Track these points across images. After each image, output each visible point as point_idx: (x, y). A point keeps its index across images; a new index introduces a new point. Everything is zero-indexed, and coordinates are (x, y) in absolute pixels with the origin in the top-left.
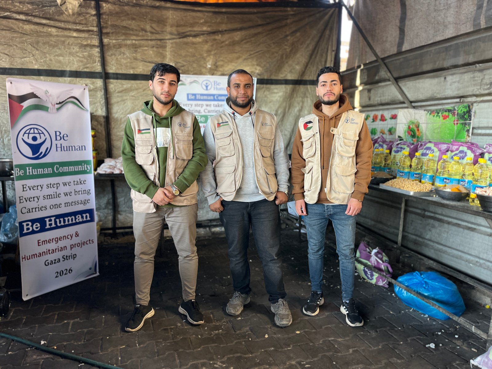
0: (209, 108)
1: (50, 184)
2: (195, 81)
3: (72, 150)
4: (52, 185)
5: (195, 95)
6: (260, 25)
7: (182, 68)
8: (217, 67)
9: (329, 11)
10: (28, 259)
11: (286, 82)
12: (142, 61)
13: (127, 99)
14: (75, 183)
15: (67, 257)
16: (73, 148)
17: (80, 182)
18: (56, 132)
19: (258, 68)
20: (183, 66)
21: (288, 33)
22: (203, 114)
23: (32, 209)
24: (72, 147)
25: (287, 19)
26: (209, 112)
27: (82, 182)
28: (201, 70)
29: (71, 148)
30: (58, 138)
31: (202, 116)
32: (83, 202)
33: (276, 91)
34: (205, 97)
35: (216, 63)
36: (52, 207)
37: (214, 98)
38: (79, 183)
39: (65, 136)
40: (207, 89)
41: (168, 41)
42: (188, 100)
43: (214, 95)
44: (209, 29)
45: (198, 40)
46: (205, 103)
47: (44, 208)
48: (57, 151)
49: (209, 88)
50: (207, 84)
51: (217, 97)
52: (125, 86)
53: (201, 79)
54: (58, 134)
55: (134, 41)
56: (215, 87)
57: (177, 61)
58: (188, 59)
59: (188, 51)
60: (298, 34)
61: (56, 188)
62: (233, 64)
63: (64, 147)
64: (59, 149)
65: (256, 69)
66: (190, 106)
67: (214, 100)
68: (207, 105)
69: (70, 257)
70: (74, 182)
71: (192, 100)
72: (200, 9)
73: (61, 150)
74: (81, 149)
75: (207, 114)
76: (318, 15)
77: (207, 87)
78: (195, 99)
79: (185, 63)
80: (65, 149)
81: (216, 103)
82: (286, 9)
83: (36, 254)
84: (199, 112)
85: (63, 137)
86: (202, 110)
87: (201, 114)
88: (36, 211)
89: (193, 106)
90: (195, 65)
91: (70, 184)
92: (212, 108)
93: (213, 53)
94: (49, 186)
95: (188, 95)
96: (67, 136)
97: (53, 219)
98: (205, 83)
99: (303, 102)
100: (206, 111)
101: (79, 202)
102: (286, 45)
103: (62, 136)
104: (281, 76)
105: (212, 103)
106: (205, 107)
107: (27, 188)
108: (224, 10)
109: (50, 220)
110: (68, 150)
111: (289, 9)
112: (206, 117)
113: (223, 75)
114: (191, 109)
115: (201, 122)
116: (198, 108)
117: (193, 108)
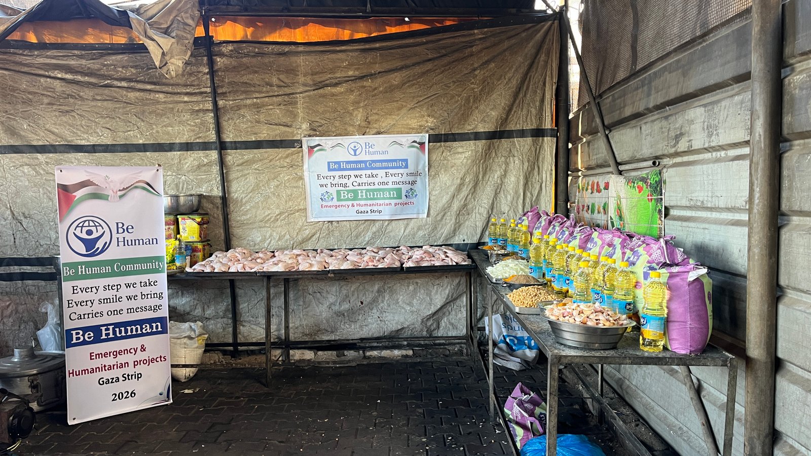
0: (359, 180)
1: (109, 286)
2: (338, 145)
3: (139, 244)
4: (110, 287)
5: (338, 163)
6: (429, 60)
7: (320, 129)
8: (369, 122)
9: (544, 26)
10: (76, 375)
11: (477, 136)
12: (266, 123)
13: (249, 174)
14: (142, 284)
15: (128, 375)
16: (141, 241)
17: (150, 284)
18: (117, 223)
19: (431, 120)
20: (321, 126)
21: (476, 65)
22: (351, 188)
23: (84, 315)
24: (139, 240)
25: (472, 46)
26: (359, 185)
27: (152, 283)
28: (346, 129)
29: (137, 241)
30: (121, 230)
31: (349, 191)
32: (153, 308)
33: (460, 150)
34: (353, 166)
35: (367, 117)
36: (110, 313)
37: (366, 165)
38: (148, 284)
39: (130, 227)
40: (355, 155)
41: (298, 96)
42: (329, 170)
43: (365, 162)
44: (357, 73)
45: (339, 89)
46: (352, 173)
47: (99, 315)
48: (118, 246)
49: (358, 152)
50: (355, 147)
51: (370, 164)
52: (246, 157)
53: (346, 140)
54: (120, 225)
55: (255, 100)
56: (367, 151)
57: (313, 120)
58: (327, 115)
59: (326, 106)
60: (492, 65)
61: (116, 290)
62: (393, 117)
63: (128, 241)
64: (121, 244)
65: (427, 122)
66: (332, 178)
67: (366, 168)
68: (356, 176)
69: (133, 377)
70: (141, 282)
71: (334, 170)
72: (343, 48)
73: (124, 245)
74: (151, 243)
75: (357, 188)
76: (524, 35)
77: (355, 151)
78: (340, 169)
79: (323, 122)
80: (130, 243)
81: (369, 172)
82: (472, 32)
83: (87, 370)
84: (345, 185)
85: (127, 228)
86: (349, 183)
87: (348, 189)
88: (88, 318)
89: (337, 178)
90: (337, 124)
91: (135, 286)
92: (364, 180)
93: (362, 105)
94: (107, 287)
95: (329, 163)
96: (133, 228)
97: (111, 327)
98: (352, 146)
99: (507, 164)
100: (354, 184)
101: (148, 308)
102: (472, 83)
103: (125, 227)
104: (468, 128)
105: (363, 172)
106: (353, 179)
107: (79, 290)
108: (377, 45)
109: (107, 329)
110: (133, 244)
111: (476, 31)
112: (355, 192)
113: (379, 133)
114: (334, 183)
115: (348, 199)
116: (344, 181)
117: (337, 181)
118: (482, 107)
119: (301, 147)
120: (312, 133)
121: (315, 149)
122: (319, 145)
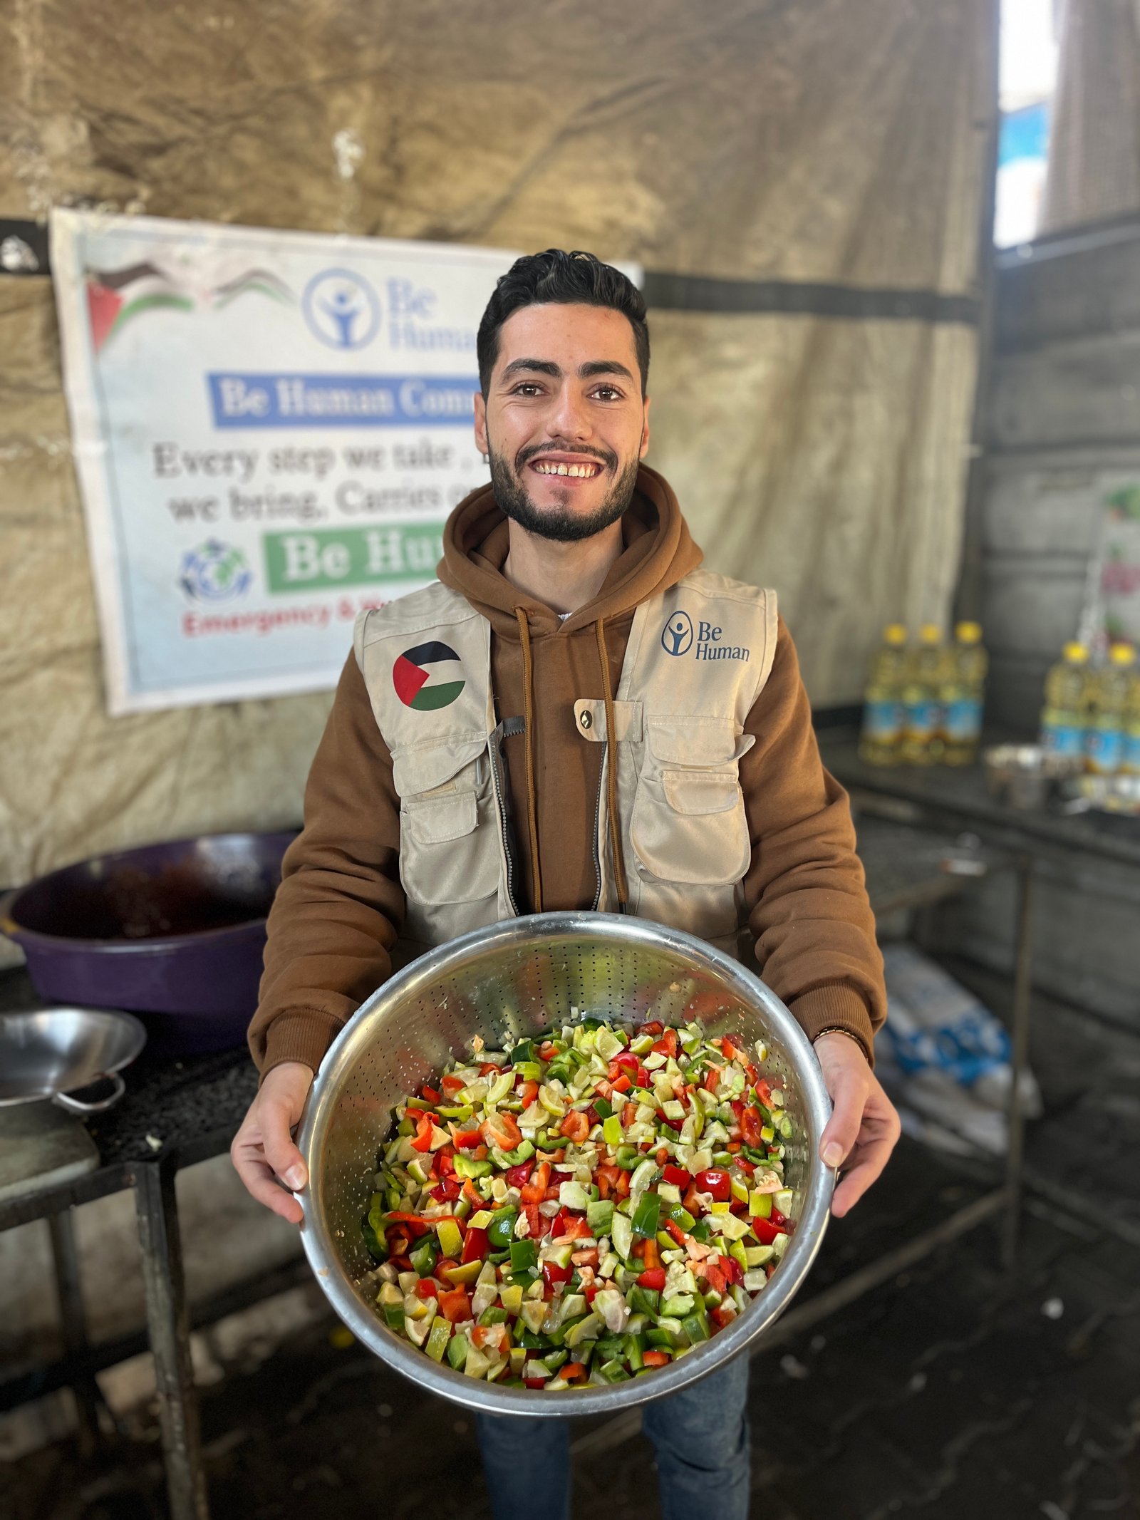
0: (371, 479)
2: (254, 280)
5: (264, 383)
7: (155, 165)
8: (400, 172)
19: (645, 199)
20: (159, 150)
22: (335, 519)
26: (369, 502)
28: (292, 193)
31: (325, 538)
34: (340, 400)
35: (393, 142)
37: (397, 401)
40: (346, 342)
42: (224, 420)
43: (392, 384)
46: (340, 440)
49: (359, 328)
50: (342, 299)
51: (417, 398)
56: (401, 323)
57: (108, 102)
58: (190, 88)
59: (186, 29)
62: (498, 159)
65: (631, 205)
66: (238, 466)
67: (398, 418)
68: (356, 459)
71: (247, 421)
75: (362, 519)
77: (344, 321)
78: (272, 418)
79: (177, 130)
81: (410, 437)
84: (307, 507)
86: (325, 492)
87: (316, 524)
89: (263, 465)
90: (248, 150)
92: (389, 477)
93: (368, 61)
95: (215, 381)
98: (327, 290)
100: (353, 498)
105: (388, 439)
106: (340, 472)
112: (353, 539)
113: (438, 234)
114: (249, 490)
115: (322, 581)
116: (296, 483)
117: (264, 481)
118: (797, 174)
119: (45, 269)
120: (110, 182)
121: (131, 292)
122: (143, 270)
